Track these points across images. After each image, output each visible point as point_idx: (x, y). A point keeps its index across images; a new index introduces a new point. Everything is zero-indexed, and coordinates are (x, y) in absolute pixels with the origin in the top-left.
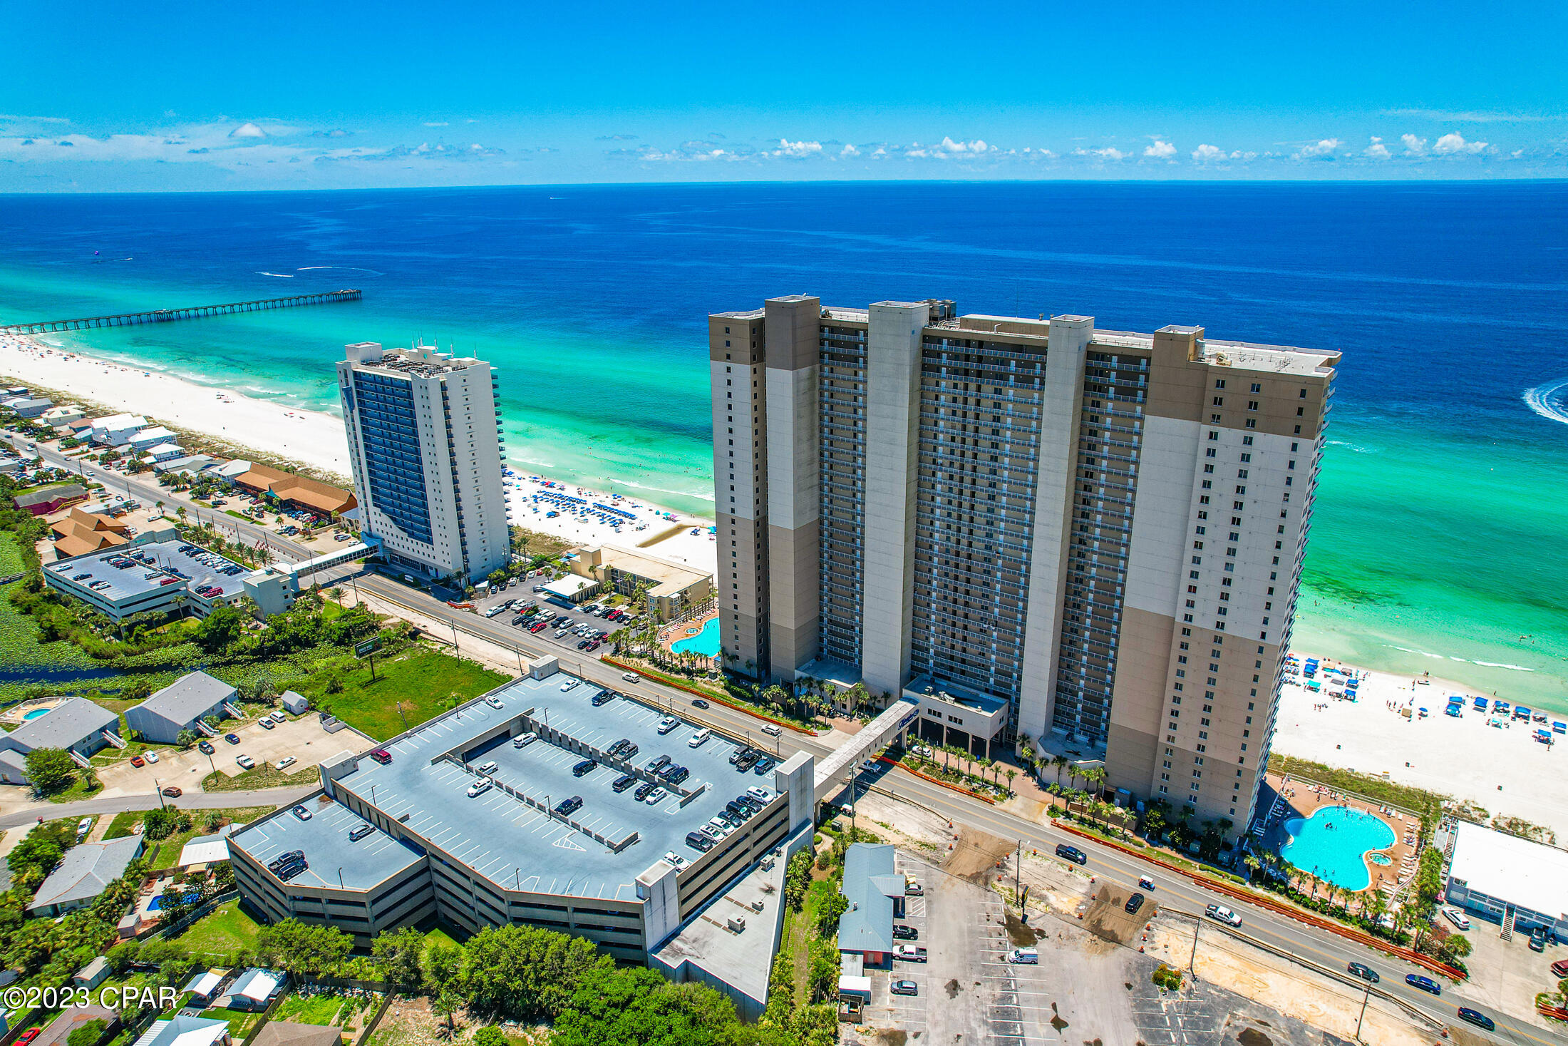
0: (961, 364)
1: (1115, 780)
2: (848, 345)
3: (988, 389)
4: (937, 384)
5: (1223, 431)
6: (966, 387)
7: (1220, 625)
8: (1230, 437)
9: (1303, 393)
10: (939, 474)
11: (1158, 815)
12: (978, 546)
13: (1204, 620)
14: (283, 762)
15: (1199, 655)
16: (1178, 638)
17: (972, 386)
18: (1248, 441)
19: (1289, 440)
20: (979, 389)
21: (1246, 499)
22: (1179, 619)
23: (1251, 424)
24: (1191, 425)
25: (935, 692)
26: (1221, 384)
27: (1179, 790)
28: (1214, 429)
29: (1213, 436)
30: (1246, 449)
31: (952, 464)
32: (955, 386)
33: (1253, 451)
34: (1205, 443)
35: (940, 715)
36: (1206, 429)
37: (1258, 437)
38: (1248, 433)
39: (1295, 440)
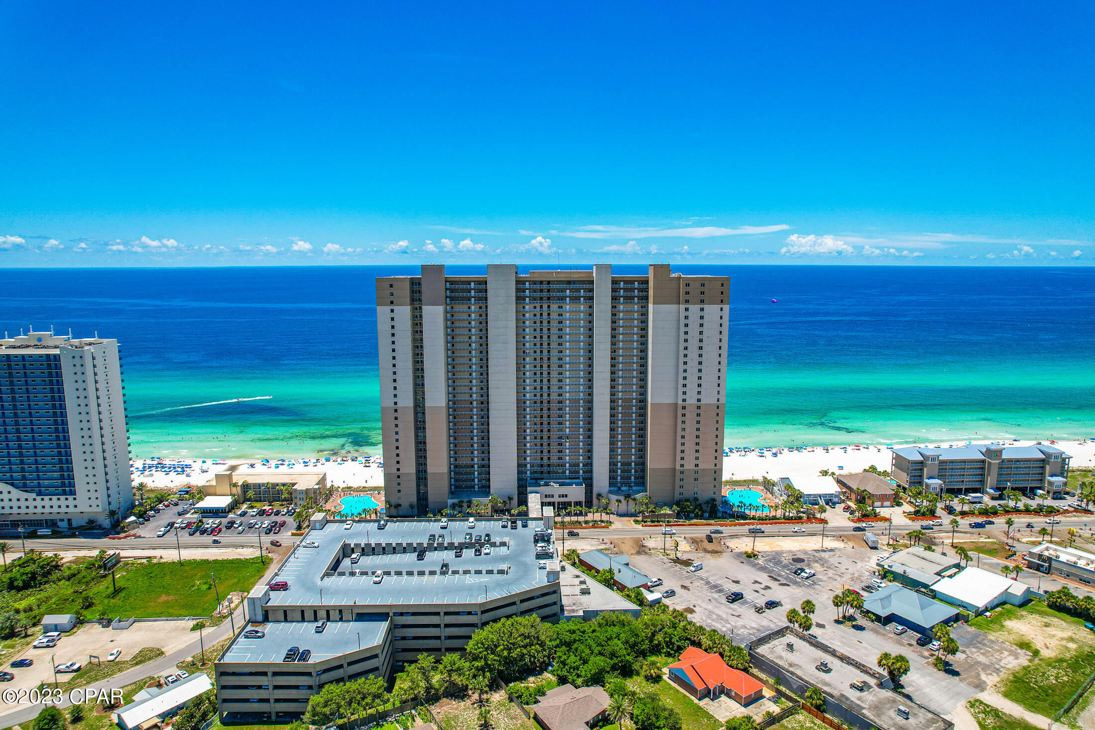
0: (538, 294)
1: (655, 500)
2: (463, 291)
3: (554, 307)
4: (524, 307)
5: (691, 307)
6: (541, 307)
7: (699, 400)
8: (694, 308)
9: (722, 285)
10: (528, 359)
11: (689, 504)
12: (554, 396)
13: (691, 400)
14: (112, 654)
15: (691, 418)
16: (680, 411)
17: (545, 306)
18: (702, 310)
19: (719, 306)
20: (549, 307)
21: (704, 337)
22: (680, 402)
23: (702, 301)
24: (674, 307)
25: (547, 484)
26: (687, 285)
27: (688, 492)
28: (687, 306)
29: (687, 310)
30: (701, 314)
31: (535, 352)
32: (535, 307)
33: (705, 314)
34: (683, 314)
35: (553, 496)
36: (682, 307)
37: (706, 307)
38: (702, 306)
39: (722, 306)
